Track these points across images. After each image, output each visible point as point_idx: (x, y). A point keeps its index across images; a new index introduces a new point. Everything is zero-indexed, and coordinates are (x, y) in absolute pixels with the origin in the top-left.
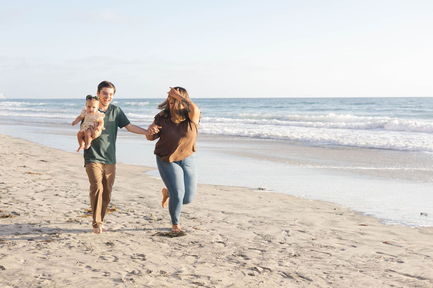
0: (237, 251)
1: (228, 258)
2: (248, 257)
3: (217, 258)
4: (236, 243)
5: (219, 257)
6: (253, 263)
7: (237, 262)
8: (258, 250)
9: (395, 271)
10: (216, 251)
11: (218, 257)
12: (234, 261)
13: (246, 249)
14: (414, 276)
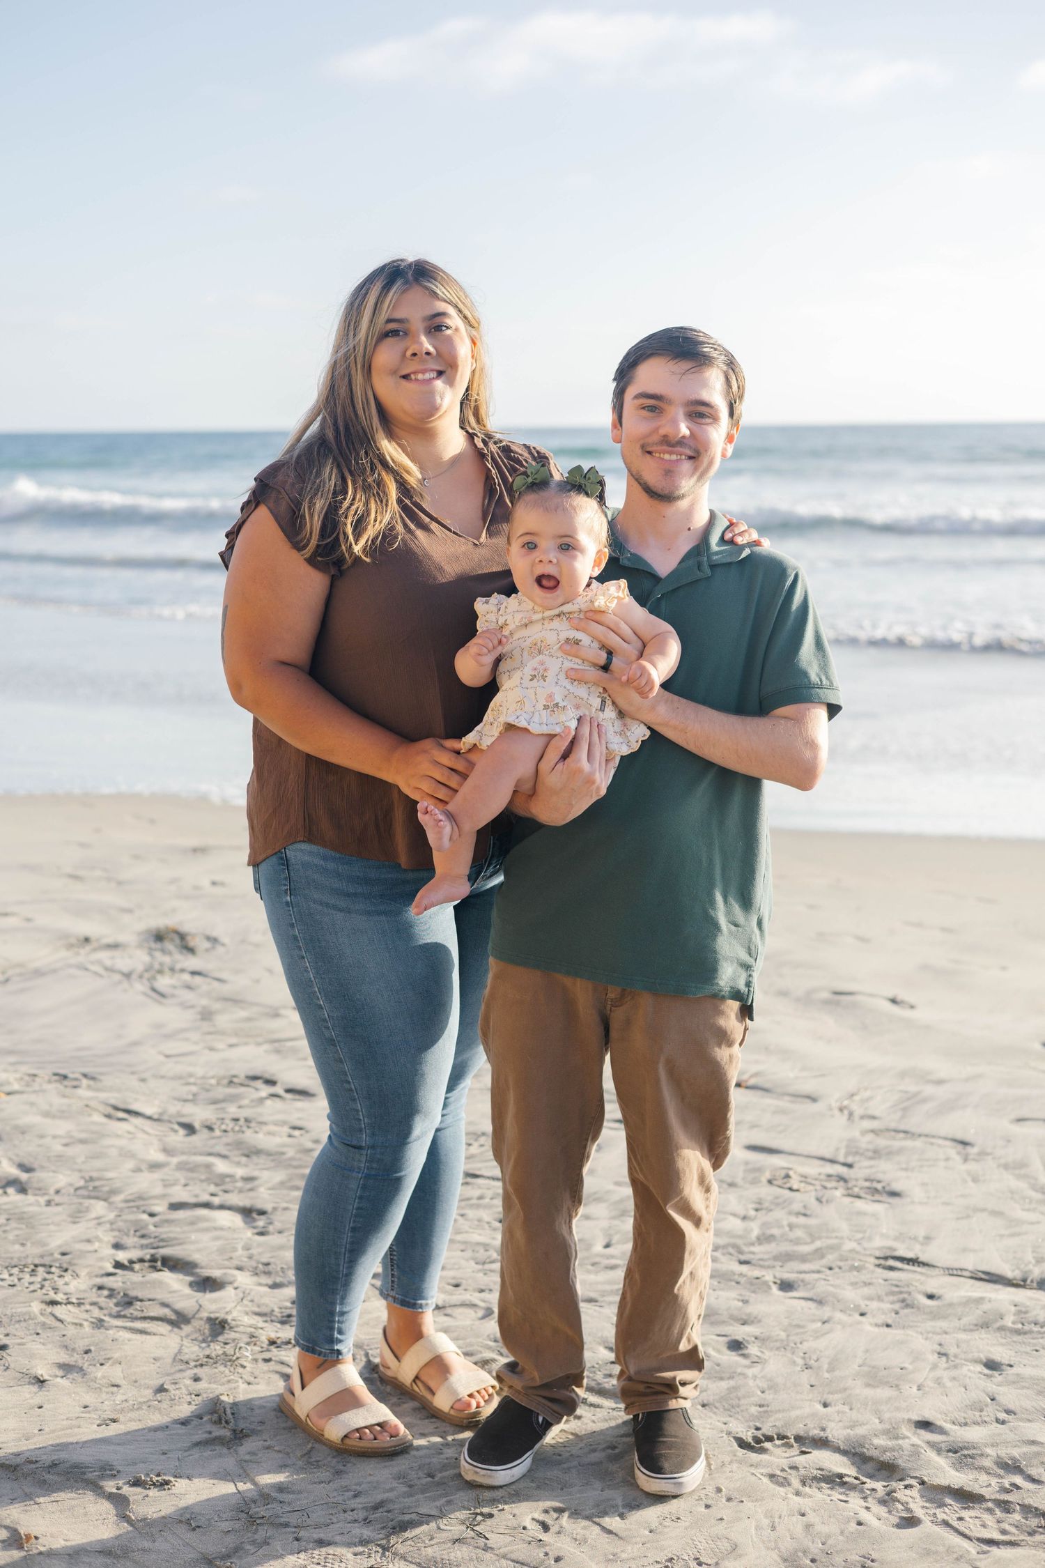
0: (127, 1235)
1: (110, 1297)
2: (207, 1274)
3: (53, 1303)
4: (92, 1179)
5: (56, 1290)
6: (257, 1310)
7: (166, 1312)
8: (222, 1207)
9: (923, 1258)
10: (17, 1247)
11: (52, 1296)
12: (152, 1314)
13: (160, 1207)
14: (1024, 1280)
